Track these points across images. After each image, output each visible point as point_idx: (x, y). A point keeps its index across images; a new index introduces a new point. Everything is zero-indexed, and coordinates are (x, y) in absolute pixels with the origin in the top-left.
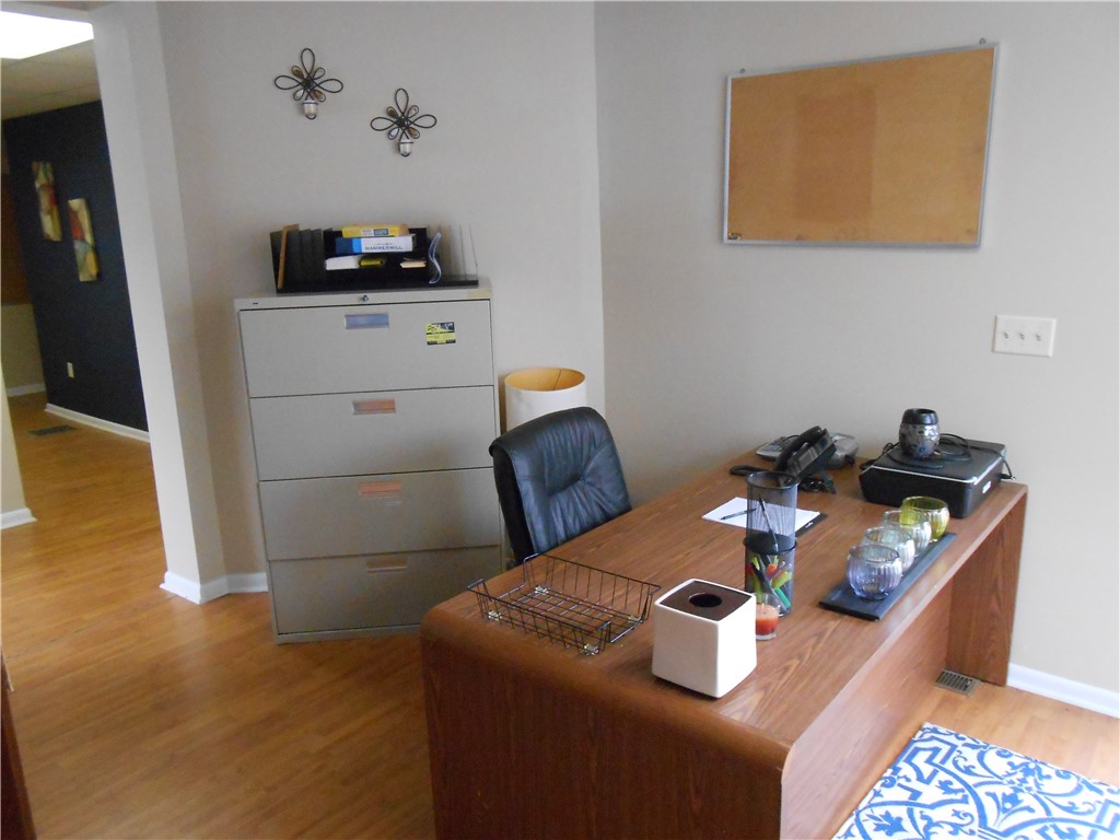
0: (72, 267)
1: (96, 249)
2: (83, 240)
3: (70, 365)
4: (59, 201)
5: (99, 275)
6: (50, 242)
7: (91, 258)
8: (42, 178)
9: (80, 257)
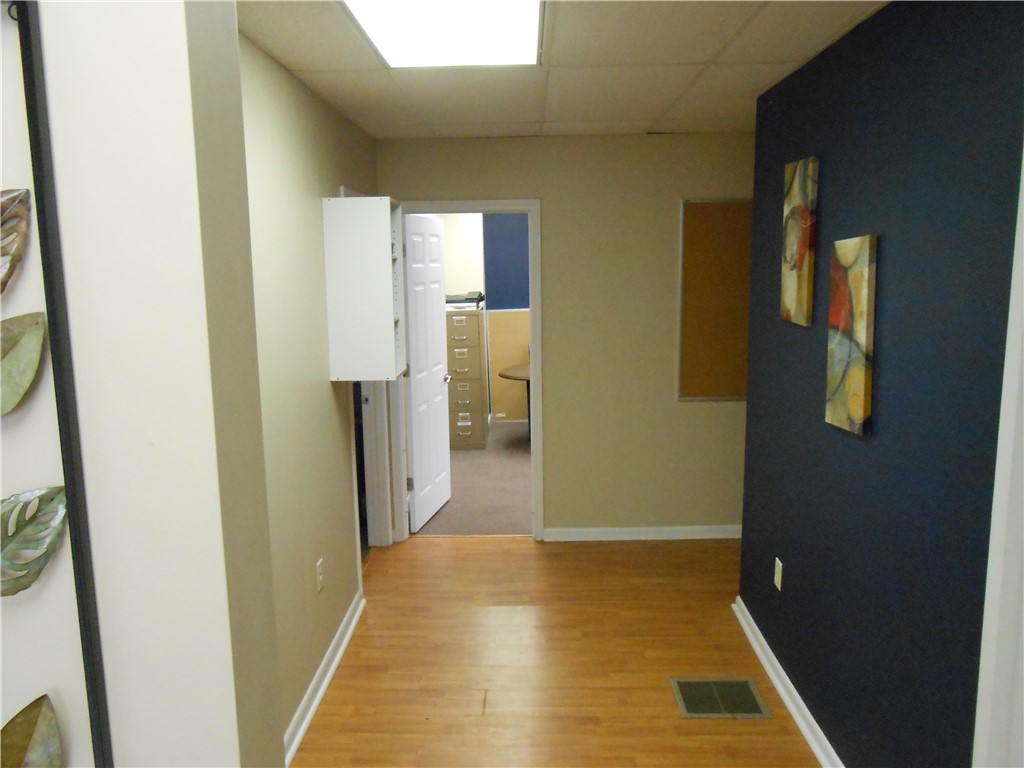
0: (815, 385)
1: (873, 361)
2: (849, 333)
3: (779, 564)
4: (818, 243)
5: (869, 424)
6: (787, 322)
7: (858, 379)
8: (797, 196)
9: (835, 369)
